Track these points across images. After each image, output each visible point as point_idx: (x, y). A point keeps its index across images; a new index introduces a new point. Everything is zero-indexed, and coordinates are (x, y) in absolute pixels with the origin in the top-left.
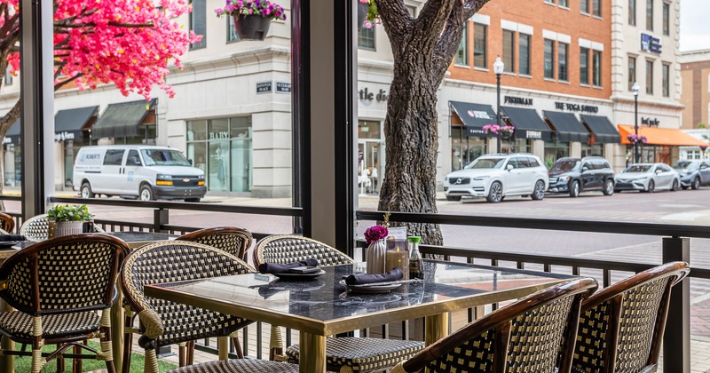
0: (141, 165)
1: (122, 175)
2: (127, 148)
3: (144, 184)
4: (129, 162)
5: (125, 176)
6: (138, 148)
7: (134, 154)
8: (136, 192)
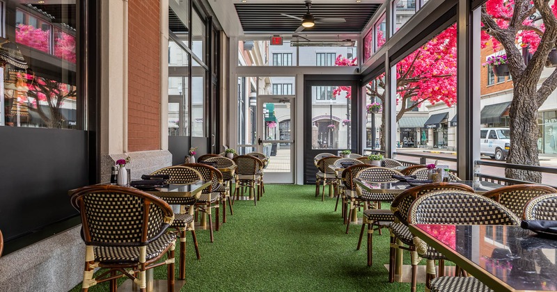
0: (496, 138)
1: (486, 144)
2: (489, 129)
3: (498, 148)
4: (491, 137)
5: (488, 144)
6: (495, 129)
7: (493, 132)
8: (494, 153)
